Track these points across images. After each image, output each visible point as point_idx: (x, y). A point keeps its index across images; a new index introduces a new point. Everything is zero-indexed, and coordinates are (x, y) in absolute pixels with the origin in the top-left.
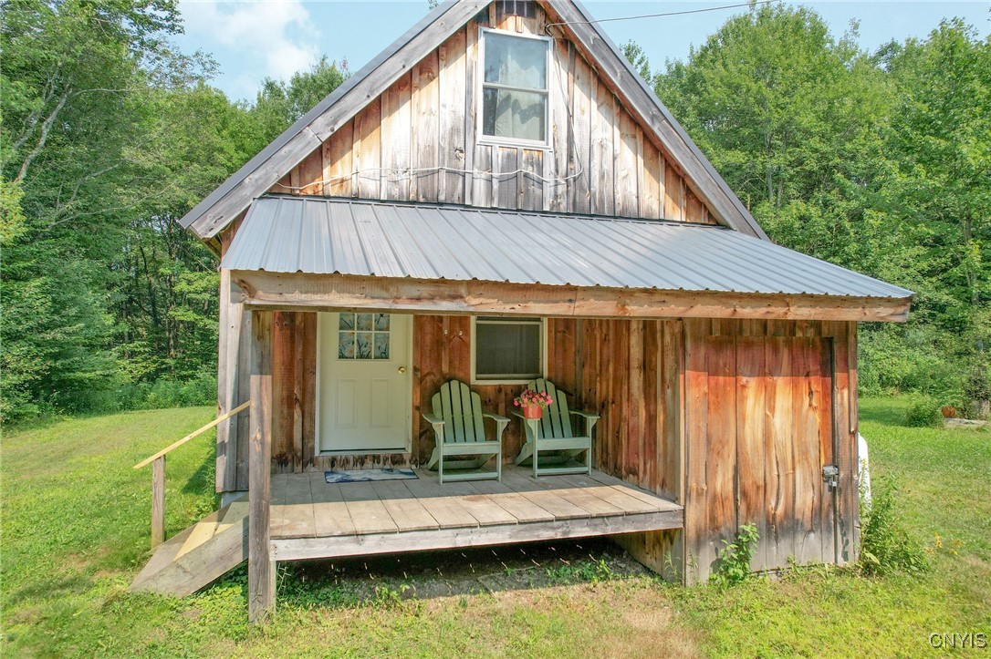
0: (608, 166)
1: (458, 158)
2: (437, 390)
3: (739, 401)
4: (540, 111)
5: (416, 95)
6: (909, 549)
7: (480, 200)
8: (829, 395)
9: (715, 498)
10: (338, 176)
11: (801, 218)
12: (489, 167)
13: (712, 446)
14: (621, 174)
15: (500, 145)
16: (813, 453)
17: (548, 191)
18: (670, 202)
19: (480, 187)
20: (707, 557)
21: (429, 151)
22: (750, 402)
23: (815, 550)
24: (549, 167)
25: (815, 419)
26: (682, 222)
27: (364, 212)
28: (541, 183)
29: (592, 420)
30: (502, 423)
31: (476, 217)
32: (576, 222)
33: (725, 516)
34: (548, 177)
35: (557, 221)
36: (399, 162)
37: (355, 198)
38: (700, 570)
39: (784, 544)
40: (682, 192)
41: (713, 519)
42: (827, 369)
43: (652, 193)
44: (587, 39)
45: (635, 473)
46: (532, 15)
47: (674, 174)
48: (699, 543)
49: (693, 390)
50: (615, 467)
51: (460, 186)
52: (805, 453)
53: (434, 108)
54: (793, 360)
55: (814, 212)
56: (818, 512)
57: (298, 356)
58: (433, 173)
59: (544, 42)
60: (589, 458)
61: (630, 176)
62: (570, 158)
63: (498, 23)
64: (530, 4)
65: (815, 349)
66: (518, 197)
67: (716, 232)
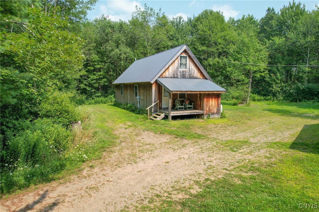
0: (193, 72)
1: (177, 72)
2: (175, 100)
3: (209, 101)
4: (186, 64)
5: (173, 65)
6: (225, 116)
7: (179, 77)
8: (218, 100)
9: (207, 111)
10: (164, 75)
11: (218, 62)
12: (180, 72)
13: (207, 106)
14: (195, 73)
15: (182, 70)
17: (187, 75)
18: (201, 76)
19: (179, 75)
20: (206, 116)
21: (174, 71)
22: (210, 101)
23: (216, 116)
24: (187, 72)
25: (216, 103)
26: (201, 79)
27: (168, 79)
29: (193, 104)
30: (184, 104)
31: (179, 80)
33: (208, 112)
34: (187, 74)
35: (188, 79)
36: (171, 73)
37: (166, 77)
38: (205, 117)
39: (213, 115)
43: (199, 75)
44: (192, 56)
45: (198, 109)
46: (185, 53)
47: (201, 73)
48: (205, 115)
49: (205, 100)
51: (177, 75)
52: (215, 106)
54: (215, 97)
55: (220, 61)
56: (216, 112)
57: (160, 97)
58: (174, 74)
59: (186, 57)
60: (193, 108)
61: (196, 73)
62: (189, 71)
63: (182, 54)
64: (185, 51)
65: (217, 96)
66: (184, 76)
67: (206, 80)
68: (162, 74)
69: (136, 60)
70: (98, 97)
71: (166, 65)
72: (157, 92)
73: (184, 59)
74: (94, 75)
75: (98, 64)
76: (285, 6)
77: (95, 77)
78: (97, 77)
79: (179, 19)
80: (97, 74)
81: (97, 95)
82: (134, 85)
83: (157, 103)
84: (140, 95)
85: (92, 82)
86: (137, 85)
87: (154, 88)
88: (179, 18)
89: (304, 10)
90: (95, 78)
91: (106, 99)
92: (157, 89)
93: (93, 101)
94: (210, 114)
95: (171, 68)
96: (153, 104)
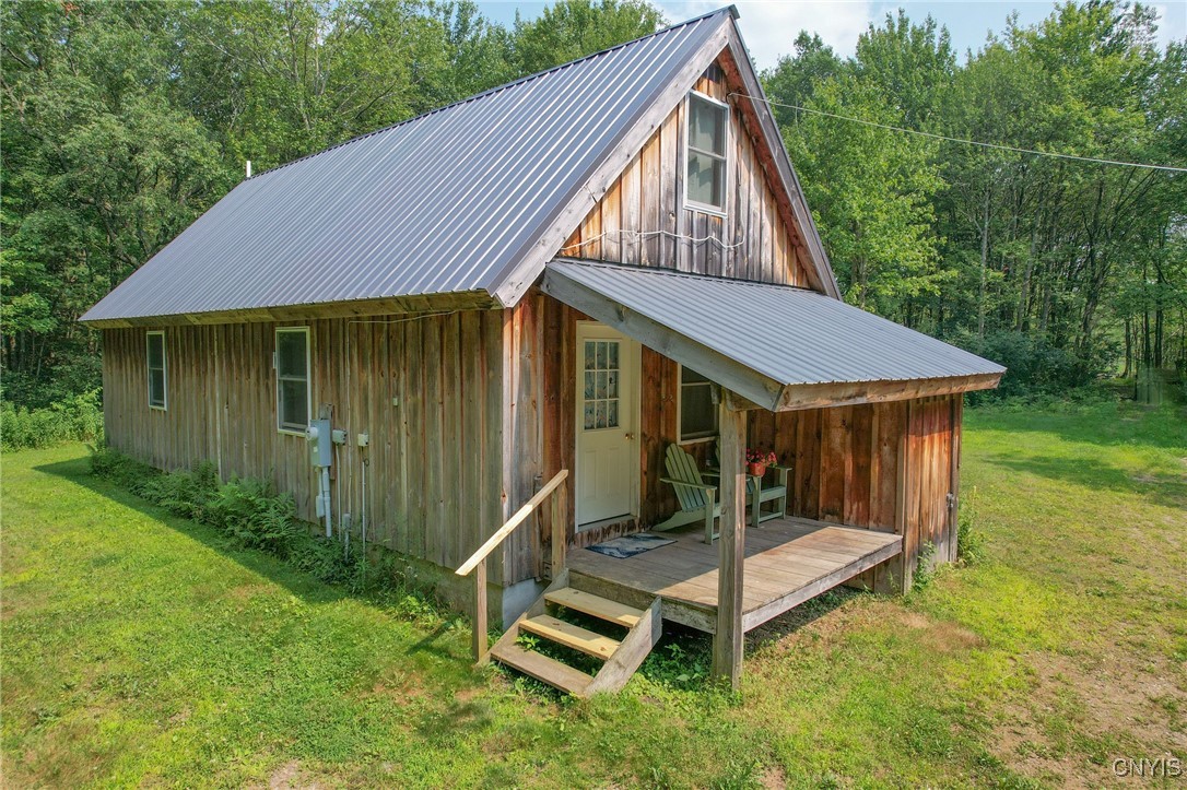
0: (757, 236)
1: (670, 221)
2: (659, 454)
3: (923, 452)
4: (718, 170)
7: (685, 265)
8: (951, 440)
9: (913, 527)
10: (593, 239)
12: (690, 229)
14: (765, 241)
15: (698, 210)
16: (945, 484)
17: (725, 256)
18: (789, 270)
19: (683, 250)
20: (911, 570)
21: (653, 215)
22: (926, 453)
23: (942, 554)
24: (725, 234)
26: (793, 287)
28: (721, 249)
29: (786, 472)
32: (745, 287)
33: (916, 538)
34: (725, 245)
35: (731, 287)
36: (633, 223)
37: (602, 260)
38: (908, 580)
39: (934, 551)
40: (794, 259)
42: (952, 425)
43: (780, 261)
44: (762, 112)
46: (717, 81)
47: (793, 242)
48: (909, 560)
49: (911, 448)
50: (803, 509)
51: (672, 250)
52: (942, 485)
53: (657, 169)
54: (940, 420)
56: (944, 527)
57: (561, 431)
58: (654, 236)
60: (783, 504)
62: (738, 224)
63: (701, 87)
65: (950, 411)
66: (708, 267)
67: (814, 295)
68: (579, 230)
69: (249, 175)
72: (539, 391)
73: (709, 125)
76: (876, 29)
79: (461, 11)
82: (272, 325)
84: (335, 416)
86: (307, 330)
88: (456, 7)
89: (945, 48)
91: (43, 415)
92: (540, 359)
94: (923, 546)
95: (633, 184)
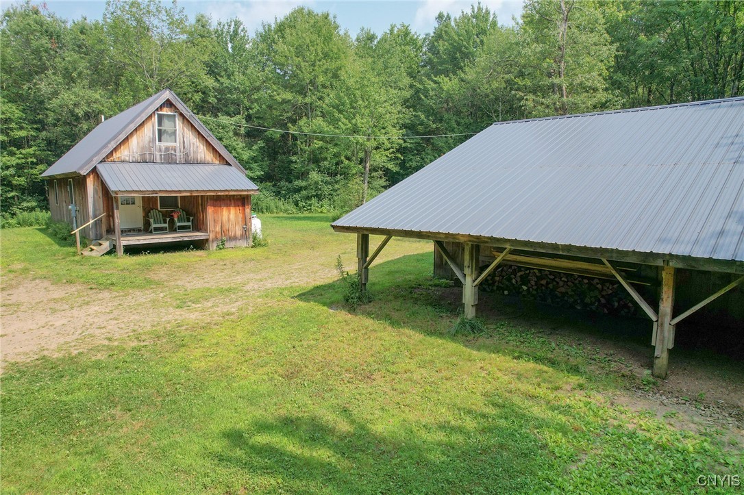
0: (195, 150)
1: (151, 150)
2: (150, 212)
3: (222, 212)
4: (174, 133)
5: (138, 132)
6: (262, 242)
7: (158, 161)
8: (244, 210)
9: (216, 232)
10: (118, 156)
12: (160, 151)
13: (216, 221)
14: (200, 151)
15: (163, 145)
16: (240, 223)
17: (178, 157)
18: (214, 159)
19: (158, 157)
20: (215, 244)
21: (143, 148)
22: (224, 213)
23: (242, 243)
24: (178, 150)
25: (241, 215)
26: (217, 164)
27: (126, 166)
28: (176, 155)
29: (191, 218)
30: (168, 219)
31: (157, 166)
33: (219, 236)
34: (178, 154)
35: (180, 167)
36: (135, 151)
37: (123, 162)
38: (213, 246)
39: (233, 242)
40: (218, 156)
41: (216, 237)
42: (243, 205)
43: (209, 157)
44: (187, 115)
45: (200, 229)
46: (171, 107)
47: (215, 151)
48: (213, 241)
49: (210, 210)
51: (152, 157)
52: (238, 223)
53: (144, 135)
54: (235, 203)
56: (242, 235)
57: (110, 204)
58: (144, 154)
59: (175, 115)
60: (191, 227)
61: (202, 152)
62: (184, 148)
63: (161, 110)
64: (169, 104)
65: (241, 200)
66: (169, 159)
67: (227, 167)
68: (111, 153)
69: (102, 120)
70: (32, 209)
71: (120, 133)
72: (101, 195)
73: (169, 121)
74: (12, 154)
75: (21, 128)
77: (14, 161)
78: (20, 162)
79: (235, 25)
80: (21, 153)
81: (25, 204)
82: (68, 179)
83: (101, 218)
84: (76, 202)
85: (5, 172)
86: (71, 179)
87: (92, 186)
88: (233, 23)
90: (14, 163)
93: (13, 221)
94: (225, 240)
95: (134, 141)
96: (91, 221)
